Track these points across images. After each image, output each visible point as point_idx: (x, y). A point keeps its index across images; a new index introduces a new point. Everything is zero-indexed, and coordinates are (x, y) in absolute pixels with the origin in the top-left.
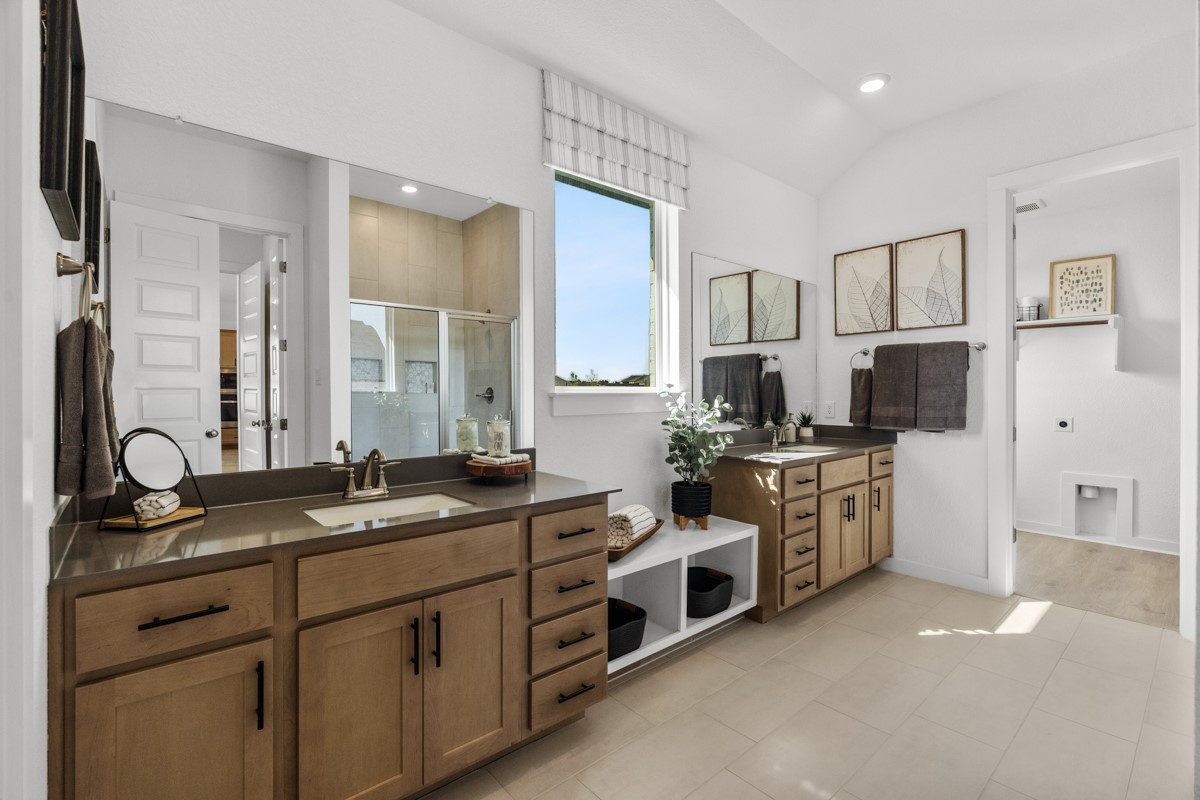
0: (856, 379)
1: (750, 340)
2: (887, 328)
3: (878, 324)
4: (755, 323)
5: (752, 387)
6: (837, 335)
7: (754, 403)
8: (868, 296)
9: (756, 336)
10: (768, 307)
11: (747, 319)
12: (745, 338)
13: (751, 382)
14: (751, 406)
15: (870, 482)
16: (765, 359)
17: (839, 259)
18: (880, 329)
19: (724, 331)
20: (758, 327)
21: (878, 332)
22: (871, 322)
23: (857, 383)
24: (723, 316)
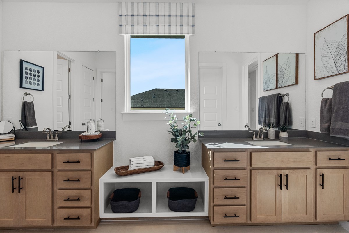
0: (323, 104)
1: (277, 88)
2: (345, 71)
3: (339, 69)
4: (279, 79)
5: (275, 110)
6: (315, 79)
7: (275, 118)
8: (333, 53)
9: (279, 86)
10: (284, 70)
11: (275, 77)
12: (275, 87)
13: (274, 108)
14: (274, 119)
15: (316, 169)
16: (284, 96)
17: (316, 35)
18: (340, 72)
19: (268, 84)
20: (280, 80)
21: (339, 74)
22: (335, 68)
23: (324, 107)
24: (267, 78)
